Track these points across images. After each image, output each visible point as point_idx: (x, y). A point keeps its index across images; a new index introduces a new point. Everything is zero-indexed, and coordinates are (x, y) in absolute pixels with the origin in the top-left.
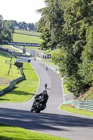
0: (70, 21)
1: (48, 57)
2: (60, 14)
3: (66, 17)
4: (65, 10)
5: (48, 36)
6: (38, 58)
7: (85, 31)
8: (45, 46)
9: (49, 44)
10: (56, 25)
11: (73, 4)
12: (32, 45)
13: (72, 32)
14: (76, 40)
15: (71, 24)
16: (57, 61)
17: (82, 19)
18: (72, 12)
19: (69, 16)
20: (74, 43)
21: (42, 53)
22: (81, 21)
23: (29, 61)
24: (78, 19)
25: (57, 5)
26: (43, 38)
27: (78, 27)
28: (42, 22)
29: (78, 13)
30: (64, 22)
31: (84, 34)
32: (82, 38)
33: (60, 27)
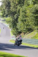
1: (5, 20)
2: (9, 3)
4: (11, 1)
5: (4, 12)
7: (19, 10)
8: (3, 16)
9: (5, 15)
13: (14, 10)
14: (15, 13)
15: (14, 7)
16: (8, 22)
17: (18, 5)
19: (13, 4)
21: (2, 19)
24: (17, 5)
26: (2, 13)
27: (17, 8)
28: (2, 6)
29: (17, 3)
30: (11, 6)
31: (19, 11)
32: (18, 13)
33: (9, 8)
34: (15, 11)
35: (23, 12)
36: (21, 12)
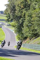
0: (18, 10)
1: (9, 25)
2: (14, 7)
3: (17, 8)
4: (16, 5)
5: (9, 16)
6: (5, 26)
10: (12, 11)
11: (20, 3)
12: (2, 20)
13: (19, 14)
14: (21, 18)
17: (24, 9)
18: (19, 6)
21: (7, 24)
22: (23, 10)
23: (1, 27)
26: (7, 17)
27: (22, 12)
29: (22, 6)
30: (16, 10)
31: (25, 15)
32: (24, 17)
33: (14, 12)
34: (20, 16)
35: (28, 16)
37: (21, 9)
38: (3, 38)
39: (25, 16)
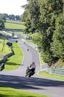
1: (30, 38)
2: (37, 9)
4: (41, 6)
5: (29, 24)
6: (23, 39)
7: (54, 20)
8: (27, 31)
9: (30, 30)
10: (35, 16)
12: (18, 30)
13: (46, 21)
14: (48, 26)
15: (45, 15)
16: (36, 41)
17: (53, 12)
18: (46, 7)
19: (44, 10)
20: (47, 29)
21: (26, 36)
23: (17, 42)
24: (50, 12)
25: (35, 2)
26: (26, 25)
27: (50, 17)
28: (25, 14)
29: (50, 8)
30: (40, 14)
31: (54, 22)
32: (53, 25)
33: (37, 18)
34: (47, 23)
35: (60, 23)
36: (57, 24)
37: (48, 12)
38: (20, 59)
39: (56, 23)
